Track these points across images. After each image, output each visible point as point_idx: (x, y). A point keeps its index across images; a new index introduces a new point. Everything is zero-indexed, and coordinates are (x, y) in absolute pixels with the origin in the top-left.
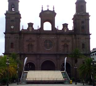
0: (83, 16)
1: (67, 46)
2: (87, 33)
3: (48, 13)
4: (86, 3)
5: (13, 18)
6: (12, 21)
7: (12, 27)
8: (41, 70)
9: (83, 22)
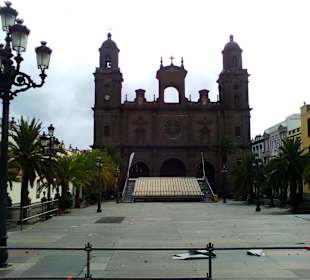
0: (236, 75)
1: (208, 131)
2: (244, 107)
3: (172, 70)
4: (241, 51)
5: (108, 81)
6: (107, 86)
7: (107, 98)
8: (161, 176)
9: (236, 87)
